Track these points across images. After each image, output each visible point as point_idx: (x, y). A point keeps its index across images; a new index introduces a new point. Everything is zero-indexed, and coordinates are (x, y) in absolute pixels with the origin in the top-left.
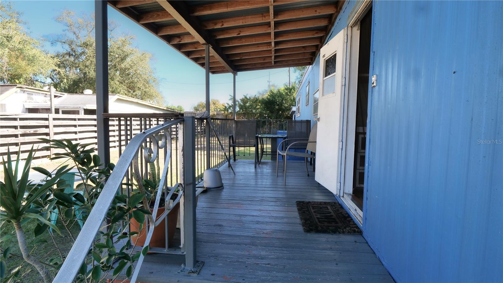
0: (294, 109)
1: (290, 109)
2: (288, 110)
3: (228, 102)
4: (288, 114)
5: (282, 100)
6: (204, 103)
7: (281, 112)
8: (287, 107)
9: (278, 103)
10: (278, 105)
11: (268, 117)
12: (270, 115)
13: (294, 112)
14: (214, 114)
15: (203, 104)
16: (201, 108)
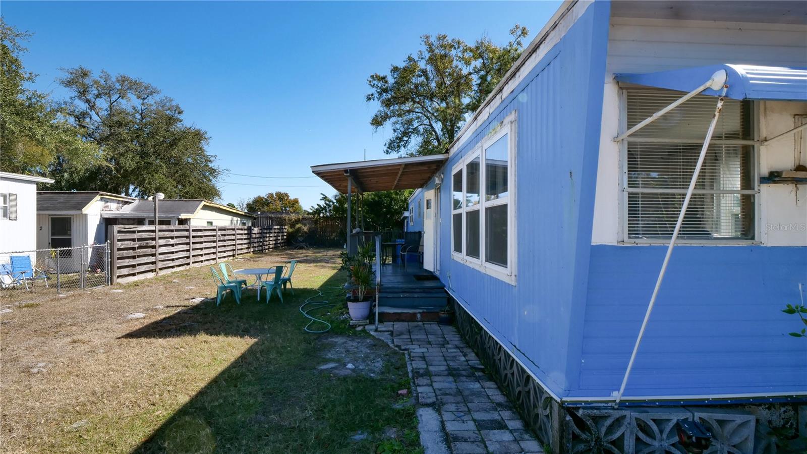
0: (406, 214)
1: (402, 214)
2: (398, 213)
3: (319, 203)
4: (400, 218)
5: (391, 202)
6: (263, 197)
7: (389, 216)
8: (397, 209)
9: (385, 204)
10: (385, 207)
11: (372, 223)
12: (375, 219)
13: (406, 218)
14: (299, 218)
15: (262, 200)
16: (259, 206)
